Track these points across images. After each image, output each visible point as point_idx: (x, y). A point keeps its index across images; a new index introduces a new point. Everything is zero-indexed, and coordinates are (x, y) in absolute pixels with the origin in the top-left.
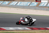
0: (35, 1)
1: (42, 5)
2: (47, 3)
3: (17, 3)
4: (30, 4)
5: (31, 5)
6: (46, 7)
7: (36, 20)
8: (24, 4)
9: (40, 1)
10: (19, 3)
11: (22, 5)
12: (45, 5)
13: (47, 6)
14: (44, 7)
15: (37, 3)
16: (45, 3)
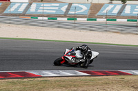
1: (12, 9)
2: (26, 5)
6: (23, 14)
7: (98, 53)
12: (21, 10)
14: (20, 15)
16: (22, 3)
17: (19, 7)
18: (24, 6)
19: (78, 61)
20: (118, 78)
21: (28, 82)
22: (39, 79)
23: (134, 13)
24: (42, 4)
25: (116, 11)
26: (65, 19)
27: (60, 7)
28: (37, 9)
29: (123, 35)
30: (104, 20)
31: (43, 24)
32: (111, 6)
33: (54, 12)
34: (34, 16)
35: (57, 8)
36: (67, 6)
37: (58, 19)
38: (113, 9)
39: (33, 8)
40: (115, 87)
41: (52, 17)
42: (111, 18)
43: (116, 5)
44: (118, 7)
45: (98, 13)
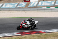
0: (23, 1)
1: (31, 5)
2: (37, 2)
3: (2, 5)
4: (17, 5)
5: (18, 7)
6: (36, 7)
7: (38, 22)
8: (10, 5)
9: (29, 1)
10: (5, 5)
11: (9, 7)
12: (35, 5)
13: (38, 6)
14: (35, 7)
15: (26, 3)
16: (35, 2)
17: (34, 4)
18: (36, 3)
19: (28, 26)
21: (40, 35)
22: (44, 34)
24: (44, 2)
26: (54, 8)
27: (51, 2)
28: (42, 4)
31: (44, 10)
33: (49, 5)
34: (41, 7)
35: (50, 3)
36: (54, 2)
37: (51, 8)
39: (40, 4)
41: (48, 7)
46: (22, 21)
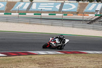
19: (58, 45)
20: (27, 57)
23: (39, 8)
25: (25, 7)
29: (31, 25)
30: (17, 14)
32: (22, 4)
38: (23, 6)
40: (25, 64)
42: (22, 13)
43: (25, 3)
44: (27, 5)
45: (13, 9)
46: (51, 39)
